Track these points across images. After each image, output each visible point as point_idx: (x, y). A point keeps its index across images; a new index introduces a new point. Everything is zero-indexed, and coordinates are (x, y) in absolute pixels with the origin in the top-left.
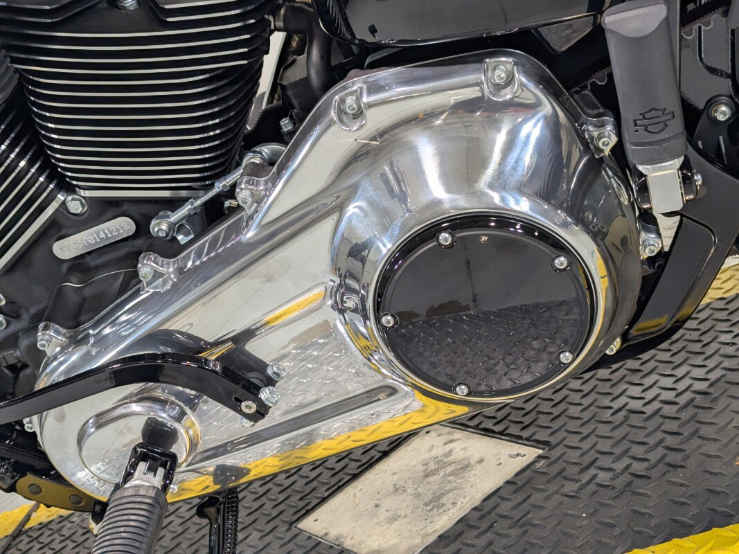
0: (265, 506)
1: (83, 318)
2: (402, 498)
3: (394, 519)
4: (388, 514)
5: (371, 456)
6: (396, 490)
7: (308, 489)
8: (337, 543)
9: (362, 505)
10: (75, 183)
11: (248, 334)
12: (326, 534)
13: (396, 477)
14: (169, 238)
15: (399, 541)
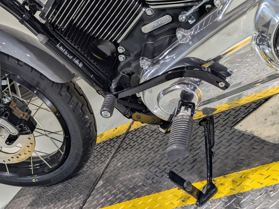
0: (220, 121)
1: (155, 55)
2: (276, 117)
3: (274, 124)
4: (271, 123)
5: (261, 101)
6: (273, 113)
7: (236, 114)
8: (251, 134)
9: (260, 119)
10: (148, 3)
11: (219, 58)
12: (246, 131)
13: (272, 109)
14: (186, 22)
15: (277, 133)
